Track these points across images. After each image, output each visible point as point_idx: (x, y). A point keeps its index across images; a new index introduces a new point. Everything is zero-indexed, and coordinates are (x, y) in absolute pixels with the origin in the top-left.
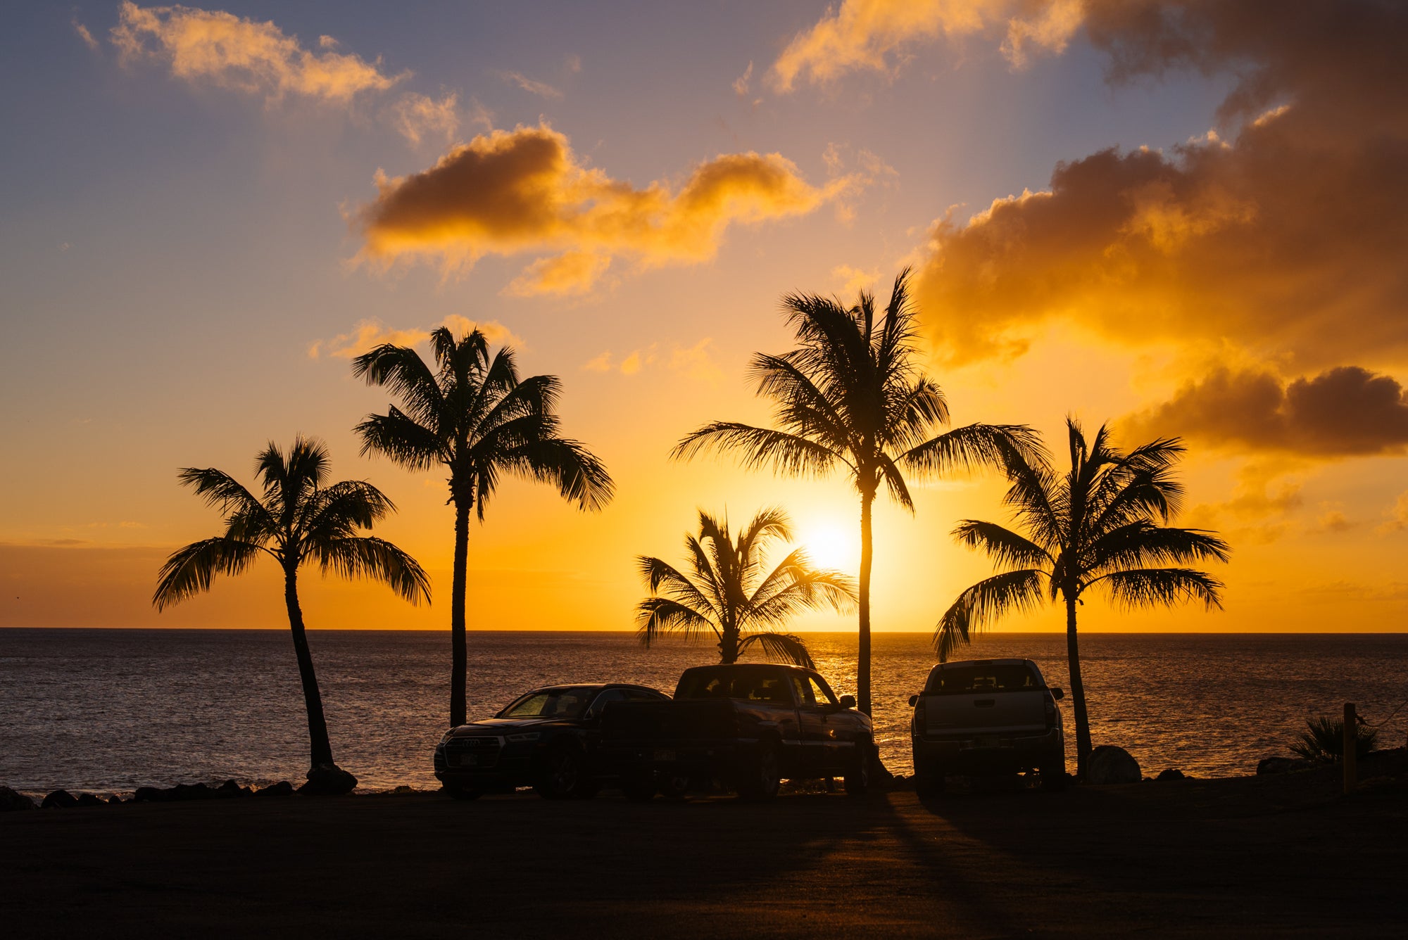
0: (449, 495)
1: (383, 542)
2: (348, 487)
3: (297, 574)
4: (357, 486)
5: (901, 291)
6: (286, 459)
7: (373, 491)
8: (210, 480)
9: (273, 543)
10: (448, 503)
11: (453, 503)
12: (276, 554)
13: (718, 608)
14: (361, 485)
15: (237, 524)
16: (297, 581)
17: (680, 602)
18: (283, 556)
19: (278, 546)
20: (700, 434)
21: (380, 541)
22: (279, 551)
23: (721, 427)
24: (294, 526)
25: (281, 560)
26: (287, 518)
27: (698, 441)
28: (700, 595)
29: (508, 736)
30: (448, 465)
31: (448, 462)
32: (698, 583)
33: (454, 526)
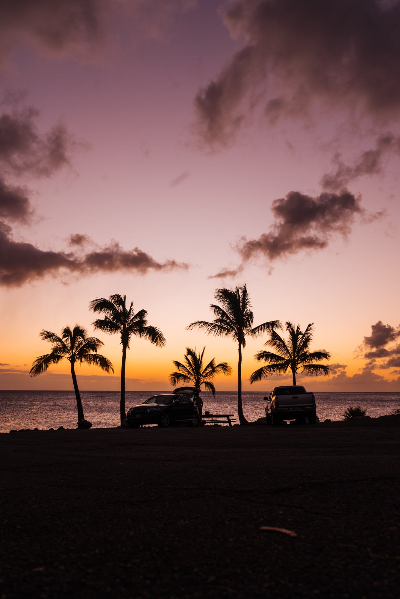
0: (121, 341)
1: (100, 355)
2: (90, 339)
3: (75, 364)
4: (93, 338)
5: (246, 288)
6: (72, 330)
7: (98, 340)
8: (49, 336)
9: (68, 355)
10: (121, 344)
11: (122, 344)
12: (68, 358)
13: (194, 375)
14: (94, 338)
15: (55, 350)
16: (74, 367)
17: (183, 374)
18: (71, 359)
19: (69, 356)
20: (193, 324)
21: (99, 355)
22: (69, 358)
23: (200, 322)
24: (74, 351)
25: (70, 360)
26: (72, 348)
27: (194, 325)
28: (189, 371)
29: (150, 409)
30: (121, 333)
31: (120, 332)
32: (188, 368)
33: (122, 351)
